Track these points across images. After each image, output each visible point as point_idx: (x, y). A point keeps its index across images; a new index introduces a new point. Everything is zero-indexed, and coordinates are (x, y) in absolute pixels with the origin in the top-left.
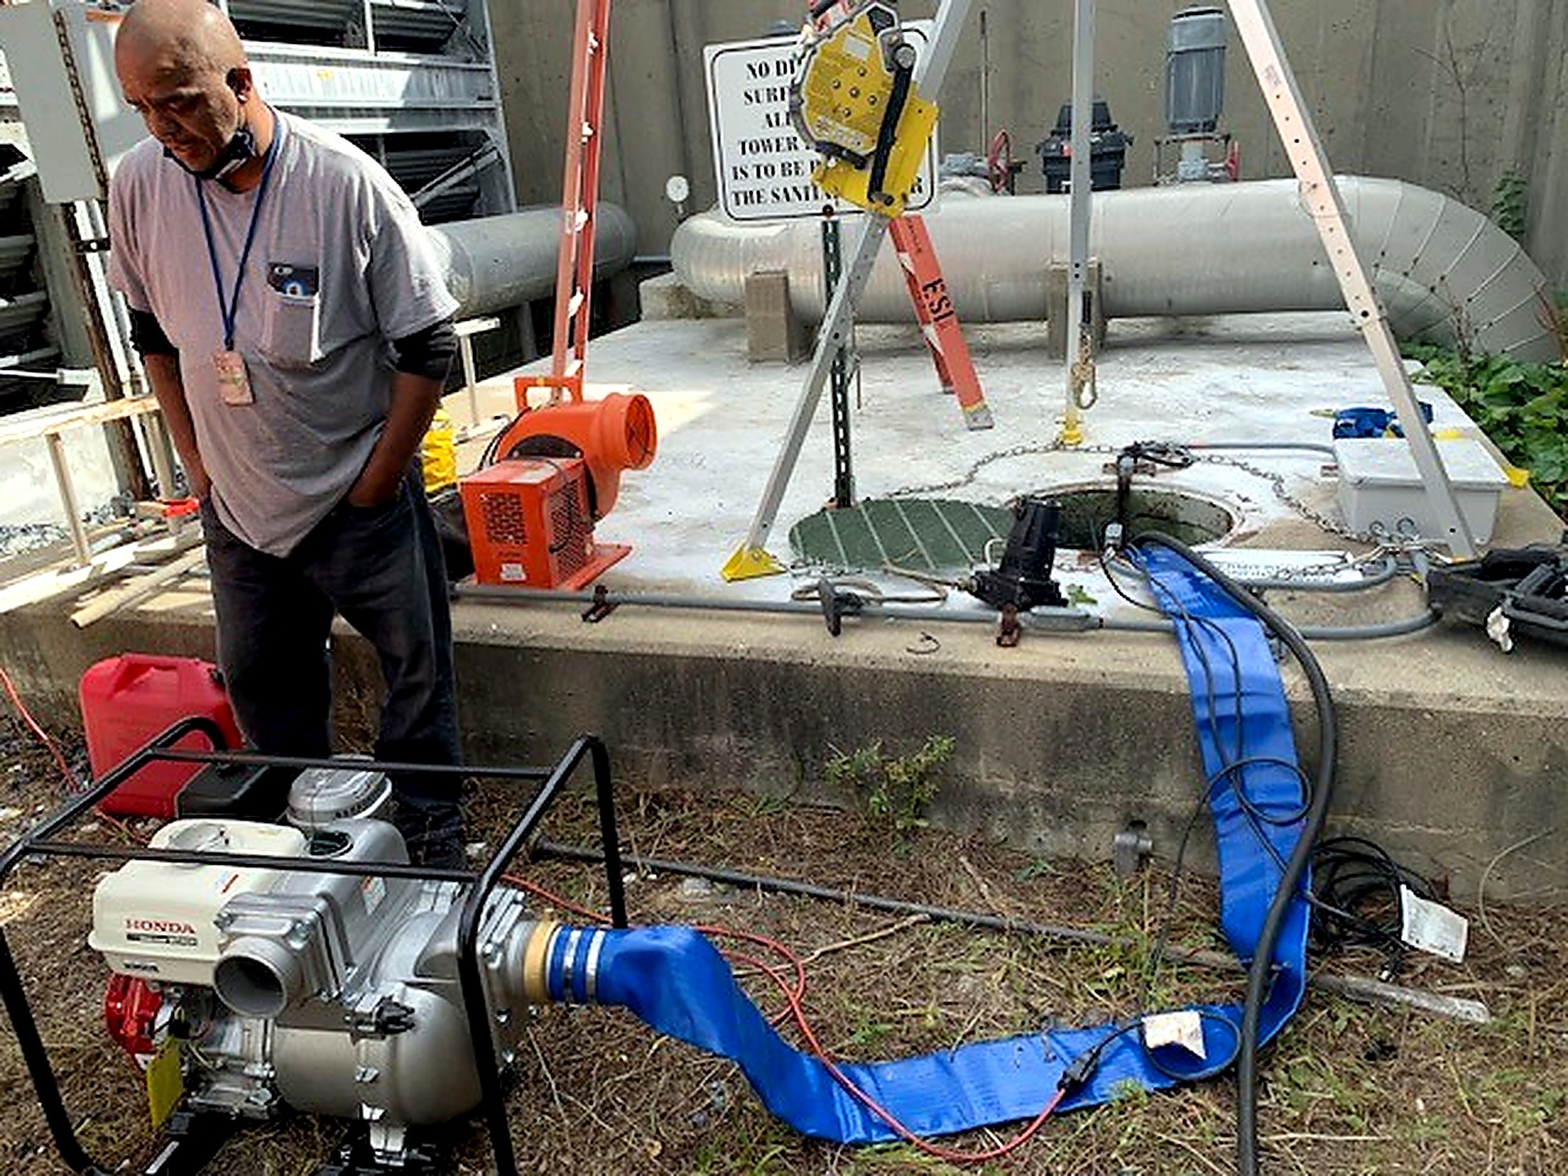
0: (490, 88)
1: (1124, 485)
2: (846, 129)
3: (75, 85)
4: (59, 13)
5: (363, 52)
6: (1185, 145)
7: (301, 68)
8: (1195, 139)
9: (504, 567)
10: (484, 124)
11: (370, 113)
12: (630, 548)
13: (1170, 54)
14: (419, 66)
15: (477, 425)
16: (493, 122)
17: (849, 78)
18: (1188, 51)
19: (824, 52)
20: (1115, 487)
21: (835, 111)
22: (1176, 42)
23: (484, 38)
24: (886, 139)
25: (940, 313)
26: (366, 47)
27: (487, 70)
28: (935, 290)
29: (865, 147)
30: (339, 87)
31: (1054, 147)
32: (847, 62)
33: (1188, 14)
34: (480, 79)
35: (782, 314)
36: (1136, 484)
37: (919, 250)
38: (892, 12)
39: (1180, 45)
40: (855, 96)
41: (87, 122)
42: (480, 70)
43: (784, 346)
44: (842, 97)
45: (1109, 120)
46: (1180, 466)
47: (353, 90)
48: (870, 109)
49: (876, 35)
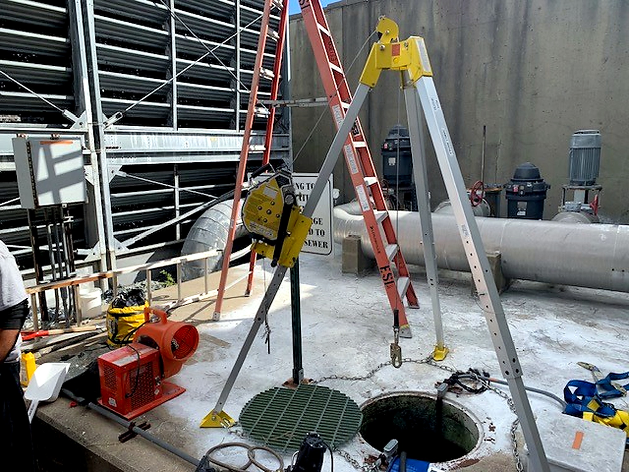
0: (288, 143)
1: (441, 398)
2: (265, 228)
3: (31, 167)
4: (29, 142)
5: (234, 131)
6: (576, 191)
7: (204, 137)
8: (581, 189)
9: (110, 399)
10: (283, 157)
11: (232, 153)
12: (185, 390)
13: (571, 149)
14: (256, 135)
15: (207, 293)
16: (288, 156)
17: (266, 206)
18: (580, 149)
19: (254, 194)
20: (436, 399)
21: (259, 220)
22: (574, 144)
23: (288, 124)
24: (283, 234)
25: (388, 281)
26: (235, 129)
27: (288, 136)
28: (386, 270)
29: (274, 237)
30: (219, 144)
31: (510, 186)
32: (265, 199)
33: (579, 133)
34: (284, 140)
35: (356, 254)
36: (447, 399)
37: (379, 252)
38: (288, 178)
39: (575, 145)
40: (270, 213)
41: (34, 181)
42: (285, 136)
43: (356, 268)
44: (263, 214)
45: (539, 177)
46: (477, 392)
47: (225, 144)
48: (276, 219)
49: (280, 187)
